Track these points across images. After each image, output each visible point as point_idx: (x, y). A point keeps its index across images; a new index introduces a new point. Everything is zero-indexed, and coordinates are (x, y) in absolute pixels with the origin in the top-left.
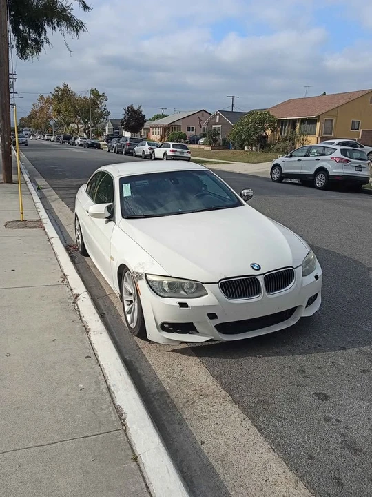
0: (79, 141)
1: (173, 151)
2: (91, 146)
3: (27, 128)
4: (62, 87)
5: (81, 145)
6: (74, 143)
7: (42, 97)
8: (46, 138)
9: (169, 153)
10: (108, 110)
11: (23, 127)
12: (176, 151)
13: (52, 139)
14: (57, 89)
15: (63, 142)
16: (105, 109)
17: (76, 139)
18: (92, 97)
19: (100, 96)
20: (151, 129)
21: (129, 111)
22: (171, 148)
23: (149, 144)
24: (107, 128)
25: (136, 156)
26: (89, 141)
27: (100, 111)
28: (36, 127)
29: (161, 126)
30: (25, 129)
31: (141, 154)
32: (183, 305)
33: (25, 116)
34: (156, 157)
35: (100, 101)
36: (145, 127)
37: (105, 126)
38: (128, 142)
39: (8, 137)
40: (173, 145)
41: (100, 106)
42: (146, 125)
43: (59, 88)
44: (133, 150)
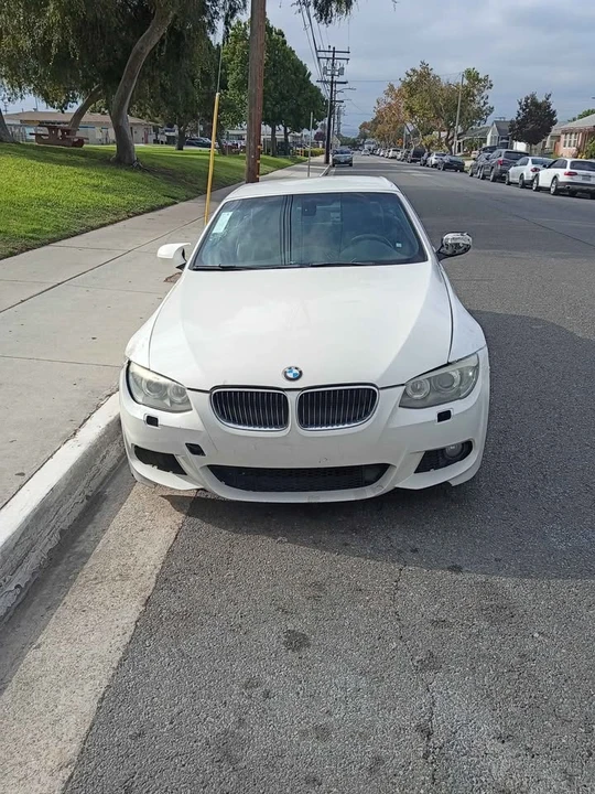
0: (433, 159)
1: (569, 174)
2: (449, 166)
3: (372, 140)
4: (419, 69)
5: (435, 165)
6: (425, 162)
7: (391, 88)
8: (391, 154)
9: (563, 178)
10: (490, 104)
11: (365, 138)
12: (576, 174)
13: (399, 156)
14: (410, 72)
15: (412, 161)
16: (485, 103)
17: (429, 155)
18: (466, 82)
19: (480, 81)
20: (563, 136)
21: (526, 105)
22: (568, 170)
23: (534, 162)
24: (489, 137)
25: (510, 183)
26: (446, 159)
27: (476, 106)
28: (382, 137)
29: (581, 131)
30: (367, 140)
31: (517, 180)
32: (152, 421)
33: (369, 120)
34: (540, 184)
35: (478, 90)
36: (553, 132)
37: (485, 133)
38: (501, 159)
39: (256, 146)
40: (572, 163)
41: (478, 98)
42: (555, 130)
43: (414, 71)
44: (506, 172)
